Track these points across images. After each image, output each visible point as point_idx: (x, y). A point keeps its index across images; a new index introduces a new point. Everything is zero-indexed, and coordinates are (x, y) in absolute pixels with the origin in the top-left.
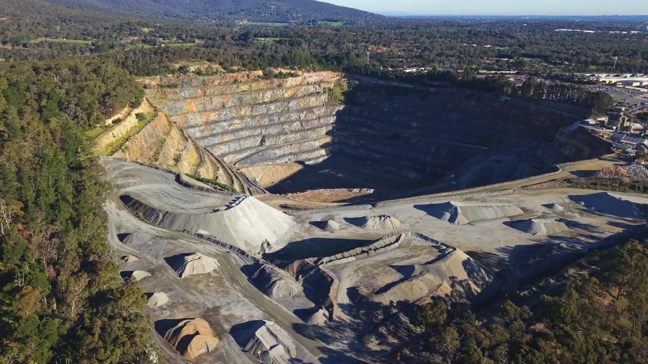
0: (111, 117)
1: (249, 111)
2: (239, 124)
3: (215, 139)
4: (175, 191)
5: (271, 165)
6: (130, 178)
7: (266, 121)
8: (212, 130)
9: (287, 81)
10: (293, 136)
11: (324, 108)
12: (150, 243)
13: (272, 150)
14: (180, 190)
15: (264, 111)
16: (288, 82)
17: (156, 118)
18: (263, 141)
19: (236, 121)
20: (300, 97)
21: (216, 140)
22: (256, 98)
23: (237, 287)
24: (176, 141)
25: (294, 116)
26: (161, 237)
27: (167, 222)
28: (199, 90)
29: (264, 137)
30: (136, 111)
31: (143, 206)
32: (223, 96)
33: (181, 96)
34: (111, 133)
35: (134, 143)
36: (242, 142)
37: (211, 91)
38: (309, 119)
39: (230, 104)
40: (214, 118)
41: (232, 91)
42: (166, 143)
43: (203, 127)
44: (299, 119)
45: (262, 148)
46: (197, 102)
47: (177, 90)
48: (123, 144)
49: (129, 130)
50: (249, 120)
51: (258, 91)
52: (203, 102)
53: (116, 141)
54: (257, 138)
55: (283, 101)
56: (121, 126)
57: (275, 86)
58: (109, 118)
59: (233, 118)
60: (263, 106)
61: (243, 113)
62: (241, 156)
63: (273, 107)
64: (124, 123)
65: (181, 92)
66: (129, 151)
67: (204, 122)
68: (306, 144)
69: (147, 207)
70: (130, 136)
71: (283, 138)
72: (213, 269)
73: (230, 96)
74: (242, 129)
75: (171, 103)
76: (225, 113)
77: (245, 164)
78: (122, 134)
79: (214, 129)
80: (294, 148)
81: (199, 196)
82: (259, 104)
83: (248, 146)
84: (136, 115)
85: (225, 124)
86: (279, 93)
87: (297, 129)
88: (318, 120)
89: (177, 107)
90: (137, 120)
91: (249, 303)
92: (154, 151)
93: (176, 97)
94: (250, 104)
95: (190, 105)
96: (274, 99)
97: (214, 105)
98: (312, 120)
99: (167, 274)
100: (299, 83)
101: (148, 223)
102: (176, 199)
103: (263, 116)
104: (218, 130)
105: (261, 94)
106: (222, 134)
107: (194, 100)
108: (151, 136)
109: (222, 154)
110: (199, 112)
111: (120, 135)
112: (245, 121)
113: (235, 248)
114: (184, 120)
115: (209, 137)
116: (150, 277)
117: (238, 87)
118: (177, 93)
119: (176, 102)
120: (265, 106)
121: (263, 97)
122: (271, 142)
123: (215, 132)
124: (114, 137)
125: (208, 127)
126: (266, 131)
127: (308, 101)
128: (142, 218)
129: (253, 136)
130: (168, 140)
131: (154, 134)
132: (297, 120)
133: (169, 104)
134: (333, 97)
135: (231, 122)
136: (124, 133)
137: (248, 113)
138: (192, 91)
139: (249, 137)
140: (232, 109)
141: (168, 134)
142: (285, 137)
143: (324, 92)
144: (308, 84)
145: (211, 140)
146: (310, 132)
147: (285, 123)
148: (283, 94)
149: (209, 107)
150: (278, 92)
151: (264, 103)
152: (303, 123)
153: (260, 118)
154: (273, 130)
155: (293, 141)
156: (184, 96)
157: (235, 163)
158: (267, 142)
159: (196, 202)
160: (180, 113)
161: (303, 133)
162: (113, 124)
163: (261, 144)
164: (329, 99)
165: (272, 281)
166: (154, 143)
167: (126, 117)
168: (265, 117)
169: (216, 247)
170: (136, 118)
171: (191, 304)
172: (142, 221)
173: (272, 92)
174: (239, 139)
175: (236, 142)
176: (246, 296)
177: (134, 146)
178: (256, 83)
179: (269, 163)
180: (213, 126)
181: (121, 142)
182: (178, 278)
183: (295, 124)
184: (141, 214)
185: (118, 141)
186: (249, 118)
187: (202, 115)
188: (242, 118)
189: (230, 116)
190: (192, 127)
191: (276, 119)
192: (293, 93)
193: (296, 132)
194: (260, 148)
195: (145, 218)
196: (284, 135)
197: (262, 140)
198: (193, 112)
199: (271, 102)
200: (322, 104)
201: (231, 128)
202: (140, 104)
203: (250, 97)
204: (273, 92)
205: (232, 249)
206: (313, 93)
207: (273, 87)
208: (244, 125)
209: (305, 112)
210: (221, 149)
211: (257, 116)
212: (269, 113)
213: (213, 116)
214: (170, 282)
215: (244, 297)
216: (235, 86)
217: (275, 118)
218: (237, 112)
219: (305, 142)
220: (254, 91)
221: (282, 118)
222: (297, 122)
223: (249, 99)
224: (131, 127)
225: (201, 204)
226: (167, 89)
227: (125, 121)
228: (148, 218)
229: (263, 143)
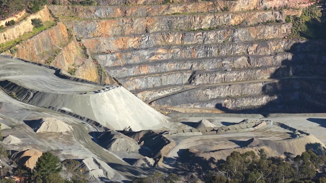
0: (5, 19)
1: (179, 39)
2: (164, 54)
3: (129, 70)
4: (52, 80)
5: (198, 109)
6: (12, 70)
7: (200, 53)
8: (127, 59)
9: (236, 4)
10: (235, 74)
11: (284, 42)
12: (17, 112)
13: (203, 90)
14: (56, 80)
15: (200, 40)
16: (237, 6)
17: (53, 27)
18: (192, 78)
19: (160, 51)
20: (251, 26)
21: (132, 72)
22: (190, 24)
23: (82, 142)
24: (73, 56)
25: (240, 49)
26: (28, 110)
27: (36, 99)
28: (118, 10)
29: (194, 73)
30: (33, 17)
31: (17, 88)
32: (147, 18)
33: (96, 15)
34: (3, 34)
35: (24, 47)
36: (164, 77)
37: (134, 11)
38: (261, 54)
39: (156, 28)
40: (133, 45)
41: (161, 13)
42: (60, 53)
43: (118, 54)
44: (247, 54)
45: (190, 87)
46: (114, 23)
47: (92, 8)
48: (13, 46)
49: (22, 34)
50: (178, 50)
51: (194, 15)
52: (121, 24)
53: (6, 43)
54: (185, 74)
55: (227, 28)
56: (14, 29)
57: (219, 9)
58: (2, 20)
59: (158, 47)
60: (199, 34)
61: (170, 41)
62: (160, 95)
63: (211, 36)
64: (18, 26)
65: (95, 11)
66: (18, 53)
67: (119, 49)
68: (252, 86)
69: (21, 88)
70: (22, 40)
71: (220, 76)
72: (66, 131)
73: (156, 19)
74: (166, 61)
75: (81, 23)
76: (147, 39)
77: (164, 104)
78: (14, 37)
79: (130, 58)
80: (234, 91)
81: (72, 84)
82: (194, 30)
83: (171, 83)
84: (32, 20)
85: (146, 53)
86: (223, 18)
87: (242, 67)
88: (273, 57)
89: (88, 28)
90: (32, 27)
91: (89, 151)
92: (46, 59)
93: (88, 16)
94: (182, 30)
95: (105, 27)
96: (215, 26)
97: (135, 28)
98: (265, 56)
99: (25, 129)
100: (252, 8)
101: (19, 101)
102: (50, 85)
103: (196, 47)
104: (136, 59)
105: (198, 19)
106: (140, 65)
107: (110, 21)
108: (45, 44)
109: (136, 89)
110: (115, 36)
111: (12, 38)
112: (172, 51)
113: (92, 121)
114: (95, 44)
115: (123, 67)
116: (10, 129)
117: (168, 8)
118: (91, 12)
119: (88, 22)
120: (201, 33)
121: (200, 23)
122: (203, 81)
123: (131, 61)
124: (5, 38)
125: (124, 55)
126: (198, 65)
127: (262, 31)
128: (15, 97)
129: (180, 70)
130: (64, 52)
131: (49, 43)
132: (244, 55)
133: (79, 24)
134: (299, 28)
135: (153, 51)
136: (16, 36)
137: (178, 42)
138: (110, 9)
139: (175, 71)
140: (158, 35)
141: (65, 45)
142: (223, 75)
143: (287, 21)
144: (265, 9)
145: (124, 70)
146: (259, 71)
147: (226, 57)
148: (228, 20)
149: (128, 31)
150: (221, 18)
151: (201, 30)
152: (252, 60)
153: (193, 49)
154: (208, 66)
155: (235, 82)
156: (99, 16)
157: (151, 102)
158: (198, 80)
159: (68, 88)
160: (92, 36)
161: (249, 72)
162: (6, 26)
163: (190, 82)
164: (294, 30)
165: (113, 139)
166: (48, 53)
167: (21, 20)
168: (199, 47)
169: (75, 120)
170: (32, 24)
171: (39, 146)
172: (14, 99)
173: (213, 17)
174: (161, 74)
175: (156, 76)
176: (87, 147)
177: (24, 50)
178: (194, 4)
179: (196, 106)
180: (129, 54)
181: (12, 44)
182: (34, 132)
183: (240, 59)
184: (14, 94)
185: (9, 44)
186: (178, 48)
187: (118, 40)
188: (169, 47)
189: (154, 43)
190: (104, 53)
191: (215, 52)
192: (242, 19)
193: (239, 70)
194: (187, 86)
195: (17, 96)
196: (221, 73)
197: (191, 76)
198: (108, 36)
199: (210, 29)
200: (283, 36)
201: (153, 58)
202: (38, 10)
203: (183, 22)
204: (215, 17)
205: (89, 121)
206: (271, 22)
207: (216, 11)
208: (170, 57)
209: (256, 45)
210: (135, 83)
211: (189, 46)
212: (205, 43)
213: (131, 43)
214: (25, 133)
215: (85, 147)
216: (164, 6)
217: (212, 49)
218: (164, 39)
219: (250, 83)
220: (189, 14)
221: (223, 51)
222: (242, 58)
223: (181, 24)
224: (25, 32)
225: (72, 90)
226: (79, 6)
227: (19, 24)
228: (20, 96)
229: (193, 81)
